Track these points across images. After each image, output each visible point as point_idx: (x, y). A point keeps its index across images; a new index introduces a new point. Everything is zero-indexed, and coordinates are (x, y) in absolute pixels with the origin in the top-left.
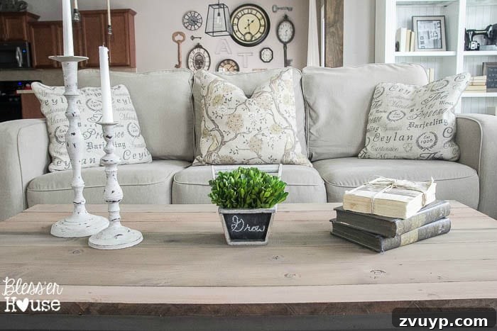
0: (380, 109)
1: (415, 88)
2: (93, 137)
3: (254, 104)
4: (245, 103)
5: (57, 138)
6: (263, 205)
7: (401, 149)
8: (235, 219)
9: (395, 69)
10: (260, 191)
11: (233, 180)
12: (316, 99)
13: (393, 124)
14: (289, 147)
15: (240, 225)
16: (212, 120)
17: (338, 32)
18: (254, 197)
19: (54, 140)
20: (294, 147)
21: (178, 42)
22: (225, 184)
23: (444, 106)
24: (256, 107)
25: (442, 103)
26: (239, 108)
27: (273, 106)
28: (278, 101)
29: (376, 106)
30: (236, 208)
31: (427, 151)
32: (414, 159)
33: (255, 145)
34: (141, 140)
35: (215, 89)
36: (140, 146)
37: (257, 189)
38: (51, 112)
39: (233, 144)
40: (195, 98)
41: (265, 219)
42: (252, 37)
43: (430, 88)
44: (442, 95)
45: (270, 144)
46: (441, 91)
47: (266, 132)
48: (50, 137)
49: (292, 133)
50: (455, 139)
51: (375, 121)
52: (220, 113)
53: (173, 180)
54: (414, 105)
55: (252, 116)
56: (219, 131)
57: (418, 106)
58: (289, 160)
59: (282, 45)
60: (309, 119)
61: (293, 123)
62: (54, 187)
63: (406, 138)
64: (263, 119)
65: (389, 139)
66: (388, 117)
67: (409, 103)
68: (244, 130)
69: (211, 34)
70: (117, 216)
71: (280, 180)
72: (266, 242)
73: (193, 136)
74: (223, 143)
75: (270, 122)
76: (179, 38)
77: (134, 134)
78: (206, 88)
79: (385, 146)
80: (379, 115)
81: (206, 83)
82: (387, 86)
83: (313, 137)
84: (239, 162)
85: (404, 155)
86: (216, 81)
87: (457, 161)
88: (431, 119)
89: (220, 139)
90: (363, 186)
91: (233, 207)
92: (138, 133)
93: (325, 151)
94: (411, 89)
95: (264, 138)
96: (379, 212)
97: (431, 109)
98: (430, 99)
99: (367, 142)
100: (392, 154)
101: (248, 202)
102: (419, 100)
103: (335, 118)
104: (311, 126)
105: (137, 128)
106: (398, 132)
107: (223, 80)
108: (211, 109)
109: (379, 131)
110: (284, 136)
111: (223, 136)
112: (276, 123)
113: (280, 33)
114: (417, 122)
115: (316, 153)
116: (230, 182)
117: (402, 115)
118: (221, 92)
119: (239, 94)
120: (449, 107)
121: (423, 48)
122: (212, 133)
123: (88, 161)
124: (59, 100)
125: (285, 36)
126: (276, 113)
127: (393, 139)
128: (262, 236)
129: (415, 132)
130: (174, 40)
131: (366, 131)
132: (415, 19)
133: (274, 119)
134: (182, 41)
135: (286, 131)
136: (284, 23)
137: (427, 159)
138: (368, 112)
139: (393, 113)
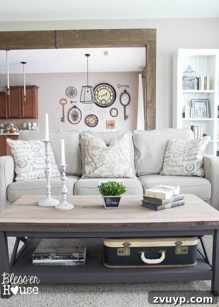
0: (170, 151)
2: (35, 164)
4: (106, 149)
5: (19, 165)
6: (117, 194)
7: (179, 171)
8: (108, 199)
9: (178, 131)
10: (117, 190)
11: (107, 186)
12: (140, 146)
13: (175, 159)
14: (127, 170)
15: (109, 202)
16: (91, 157)
17: (153, 106)
18: (115, 191)
20: (129, 170)
21: (63, 105)
22: (104, 187)
23: (198, 152)
24: (111, 151)
25: (197, 150)
26: (104, 152)
27: (120, 151)
28: (122, 148)
29: (169, 150)
30: (108, 195)
31: (190, 172)
32: (185, 176)
33: (111, 169)
34: (56, 166)
35: (92, 142)
36: (56, 169)
37: (115, 189)
38: (16, 153)
39: (100, 169)
40: (82, 145)
41: (118, 199)
42: (106, 102)
43: (192, 143)
44: (197, 146)
45: (118, 169)
46: (197, 144)
47: (116, 163)
48: (16, 165)
49: (128, 163)
50: (202, 167)
51: (167, 157)
52: (95, 154)
53: (74, 185)
54: (185, 150)
55: (110, 155)
56: (94, 162)
57: (187, 151)
58: (127, 176)
59: (123, 107)
60: (136, 155)
61: (129, 158)
62: (21, 188)
63: (181, 166)
64: (115, 157)
65: (173, 166)
66: (173, 156)
67: (183, 149)
68: (105, 162)
70: (65, 198)
71: (123, 186)
72: (119, 207)
73: (81, 164)
74: (96, 168)
75: (118, 158)
76: (63, 102)
77: (53, 163)
78: (88, 142)
79: (172, 169)
80: (170, 154)
81: (88, 139)
82: (174, 140)
83: (138, 165)
84: (103, 177)
85: (180, 174)
86: (92, 138)
87: (203, 177)
88: (192, 158)
89: (95, 166)
90: (153, 188)
91: (107, 195)
92: (55, 163)
93: (144, 172)
94: (185, 142)
95: (115, 166)
96: (157, 197)
97: (192, 153)
98: (192, 148)
99: (164, 168)
100: (175, 173)
101: (112, 193)
102: (187, 148)
103: (149, 155)
104: (137, 159)
105: (54, 160)
106: (177, 163)
107: (95, 137)
108: (90, 152)
109: (169, 162)
110: (124, 165)
111: (96, 165)
112: (120, 159)
113: (122, 100)
114: (186, 158)
115: (140, 172)
116: (106, 187)
117: (180, 155)
118: (95, 144)
119: (104, 145)
120: (200, 152)
121: (197, 116)
122: (91, 163)
123: (33, 176)
124: (20, 147)
125: (125, 101)
126: (120, 154)
127: (175, 166)
128: (117, 206)
129: (185, 163)
130: (60, 103)
131: (163, 162)
132: (193, 101)
133: (120, 157)
134: (65, 104)
135: (125, 162)
136: (124, 95)
137: (190, 176)
138: (165, 153)
139: (176, 154)
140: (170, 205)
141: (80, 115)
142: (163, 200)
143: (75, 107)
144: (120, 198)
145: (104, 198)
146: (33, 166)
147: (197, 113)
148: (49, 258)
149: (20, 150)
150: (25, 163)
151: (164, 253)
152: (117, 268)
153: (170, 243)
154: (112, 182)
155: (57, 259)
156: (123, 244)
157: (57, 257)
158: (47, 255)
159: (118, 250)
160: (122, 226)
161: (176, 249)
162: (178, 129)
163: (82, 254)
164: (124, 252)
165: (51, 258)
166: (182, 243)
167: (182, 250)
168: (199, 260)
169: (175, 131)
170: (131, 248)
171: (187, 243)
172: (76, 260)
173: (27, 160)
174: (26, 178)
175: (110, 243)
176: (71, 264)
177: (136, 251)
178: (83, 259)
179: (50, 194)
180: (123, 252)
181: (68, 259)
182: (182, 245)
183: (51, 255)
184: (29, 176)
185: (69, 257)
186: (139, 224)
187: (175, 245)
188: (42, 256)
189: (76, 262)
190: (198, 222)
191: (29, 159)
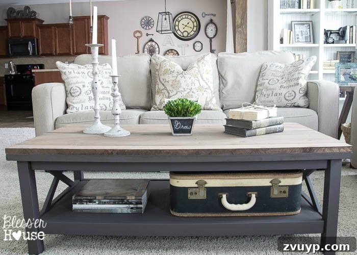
0: (264, 78)
1: (286, 65)
3: (188, 74)
5: (71, 94)
6: (190, 115)
7: (275, 101)
8: (176, 122)
9: (275, 54)
10: (188, 107)
11: (175, 103)
12: (226, 72)
13: (272, 87)
14: (208, 100)
15: (179, 125)
16: (163, 84)
17: (244, 31)
18: (185, 110)
19: (70, 95)
20: (211, 100)
21: (138, 38)
22: (171, 105)
23: (300, 75)
24: (188, 76)
25: (299, 73)
26: (179, 77)
27: (199, 75)
28: (202, 73)
29: (262, 76)
30: (177, 116)
31: (290, 102)
32: (283, 107)
35: (164, 65)
38: (68, 78)
40: (152, 71)
41: (191, 122)
42: (188, 34)
43: (293, 65)
44: (299, 69)
46: (299, 66)
47: (195, 91)
48: (67, 93)
49: (210, 91)
50: (306, 94)
51: (261, 85)
52: (167, 80)
53: (140, 117)
54: (284, 75)
55: (187, 81)
56: (167, 90)
57: (286, 76)
58: (209, 108)
59: (209, 39)
60: (222, 85)
61: (211, 85)
62: (72, 121)
63: (278, 95)
64: (193, 83)
65: (268, 95)
66: (268, 83)
67: (281, 74)
68: (181, 89)
69: (160, 32)
70: (118, 122)
71: (198, 104)
72: (191, 134)
73: (151, 95)
74: (169, 97)
75: (197, 85)
76: (138, 34)
78: (159, 65)
79: (267, 99)
80: (264, 81)
81: (159, 62)
82: (269, 64)
83: (224, 95)
85: (278, 104)
86: (165, 61)
87: (308, 108)
88: (292, 83)
89: (167, 95)
91: (175, 117)
93: (231, 104)
94: (283, 66)
95: (193, 94)
96: (245, 118)
97: (293, 77)
98: (293, 71)
99: (256, 98)
100: (271, 104)
101: (183, 113)
102: (287, 72)
103: (238, 83)
104: (223, 88)
106: (274, 91)
107: (169, 60)
108: (162, 77)
109: (263, 91)
111: (169, 93)
112: (201, 86)
113: (207, 32)
114: (285, 85)
115: (226, 105)
117: (277, 81)
118: (168, 67)
119: (179, 68)
120: (303, 76)
121: (298, 42)
122: (163, 91)
123: (89, 107)
124: (72, 72)
125: (211, 34)
126: (201, 80)
127: (271, 95)
128: (189, 131)
129: (284, 91)
130: (135, 36)
131: (256, 92)
132: (293, 23)
133: (199, 83)
134: (140, 37)
135: (207, 90)
136: (210, 25)
137: (290, 107)
138: (258, 80)
139: (272, 80)
140: (263, 130)
141: (157, 49)
142: (253, 122)
143: (151, 40)
144: (193, 120)
145: (171, 120)
146: (90, 95)
147: (298, 38)
148: (95, 202)
149: (73, 75)
150: (79, 91)
151: (255, 195)
152: (188, 217)
153: (264, 181)
154: (183, 99)
155: (105, 203)
156: (197, 183)
157: (105, 201)
158: (92, 198)
159: (189, 191)
160: (193, 153)
161: (272, 190)
162: (275, 51)
163: (140, 198)
164: (198, 193)
165: (97, 202)
166: (280, 182)
167: (281, 192)
168: (303, 207)
169: (271, 54)
170: (207, 188)
171: (287, 181)
172: (132, 206)
173: (81, 87)
174: (80, 110)
175: (178, 180)
176: (125, 211)
177: (214, 193)
178: (141, 204)
179: (99, 118)
180: (196, 193)
181: (120, 204)
182: (281, 184)
183: (97, 198)
184: (83, 108)
185: (122, 201)
186: (217, 151)
187: (270, 184)
188: (86, 199)
189: (132, 208)
190: (303, 148)
191: (84, 86)
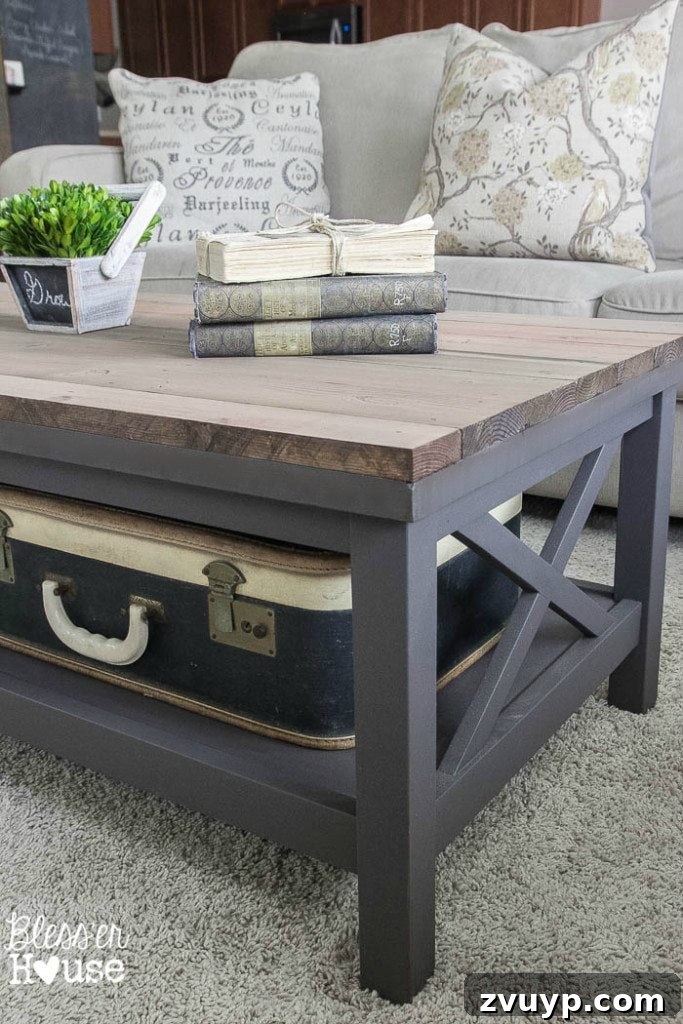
2: (201, 184)
3: (523, 104)
4: (502, 101)
14: (594, 215)
15: (37, 291)
20: (610, 217)
26: (489, 116)
27: (577, 107)
28: (593, 94)
33: (506, 208)
34: (313, 199)
39: (458, 205)
45: (545, 206)
47: (539, 175)
52: (449, 129)
55: (514, 134)
56: (440, 172)
58: (589, 252)
64: (540, 143)
68: (486, 169)
74: (441, 202)
75: (557, 149)
84: (472, 249)
89: (436, 192)
95: (530, 191)
110: (586, 187)
112: (571, 151)
118: (467, 77)
124: (149, 107)
133: (568, 140)
135: (597, 173)
140: (294, 334)
145: (9, 267)
146: (188, 192)
149: (147, 117)
150: (158, 174)
151: (139, 611)
161: (211, 609)
166: (243, 580)
167: (244, 626)
170: (13, 544)
173: (164, 162)
182: (244, 590)
187: (206, 581)
191: (173, 158)
